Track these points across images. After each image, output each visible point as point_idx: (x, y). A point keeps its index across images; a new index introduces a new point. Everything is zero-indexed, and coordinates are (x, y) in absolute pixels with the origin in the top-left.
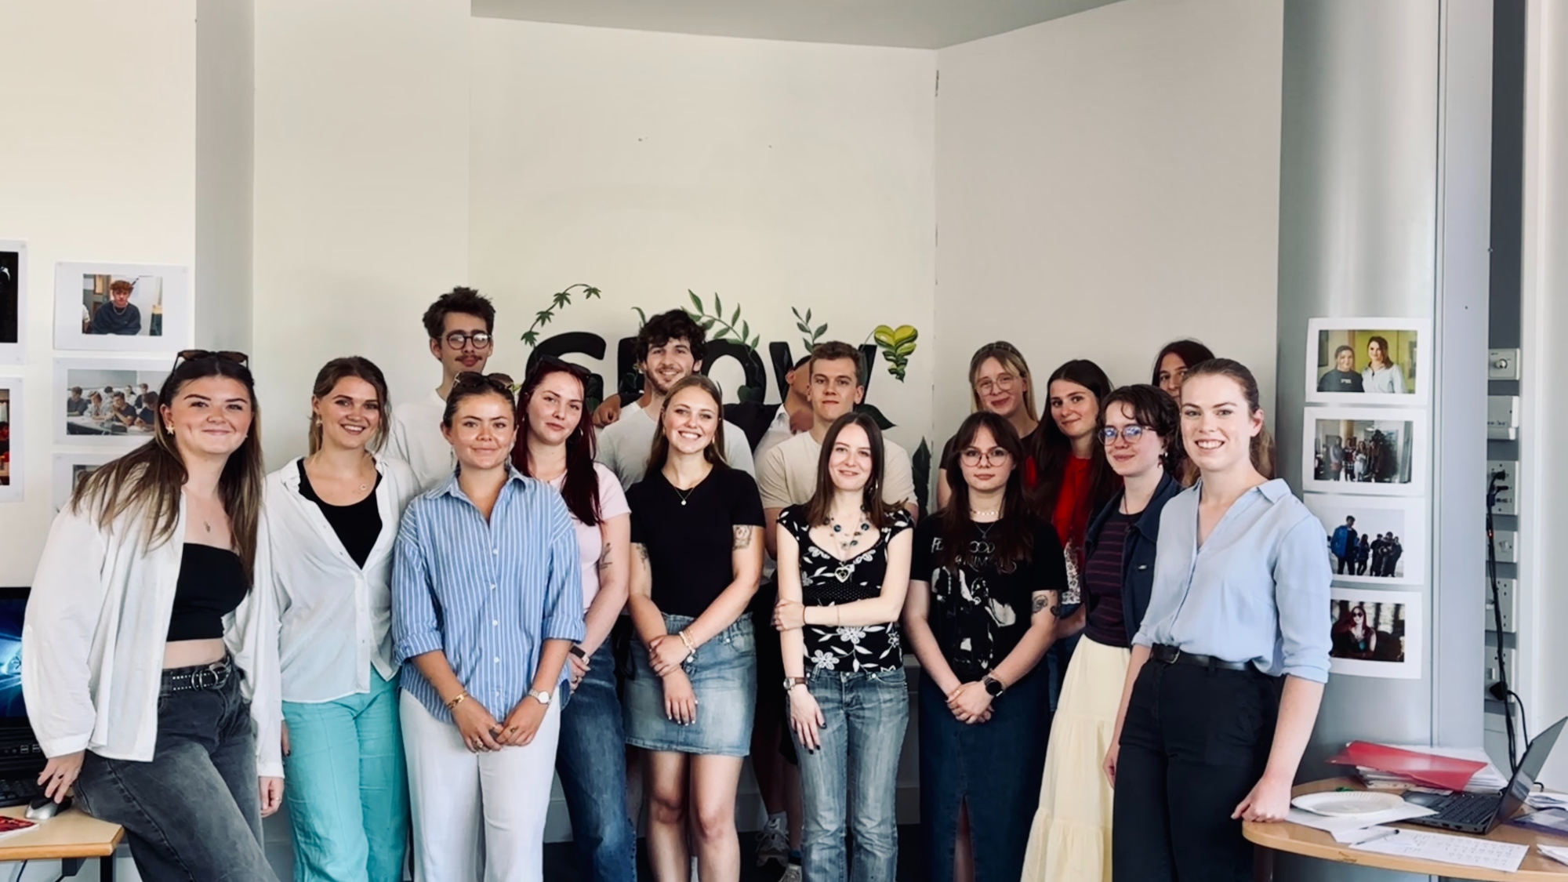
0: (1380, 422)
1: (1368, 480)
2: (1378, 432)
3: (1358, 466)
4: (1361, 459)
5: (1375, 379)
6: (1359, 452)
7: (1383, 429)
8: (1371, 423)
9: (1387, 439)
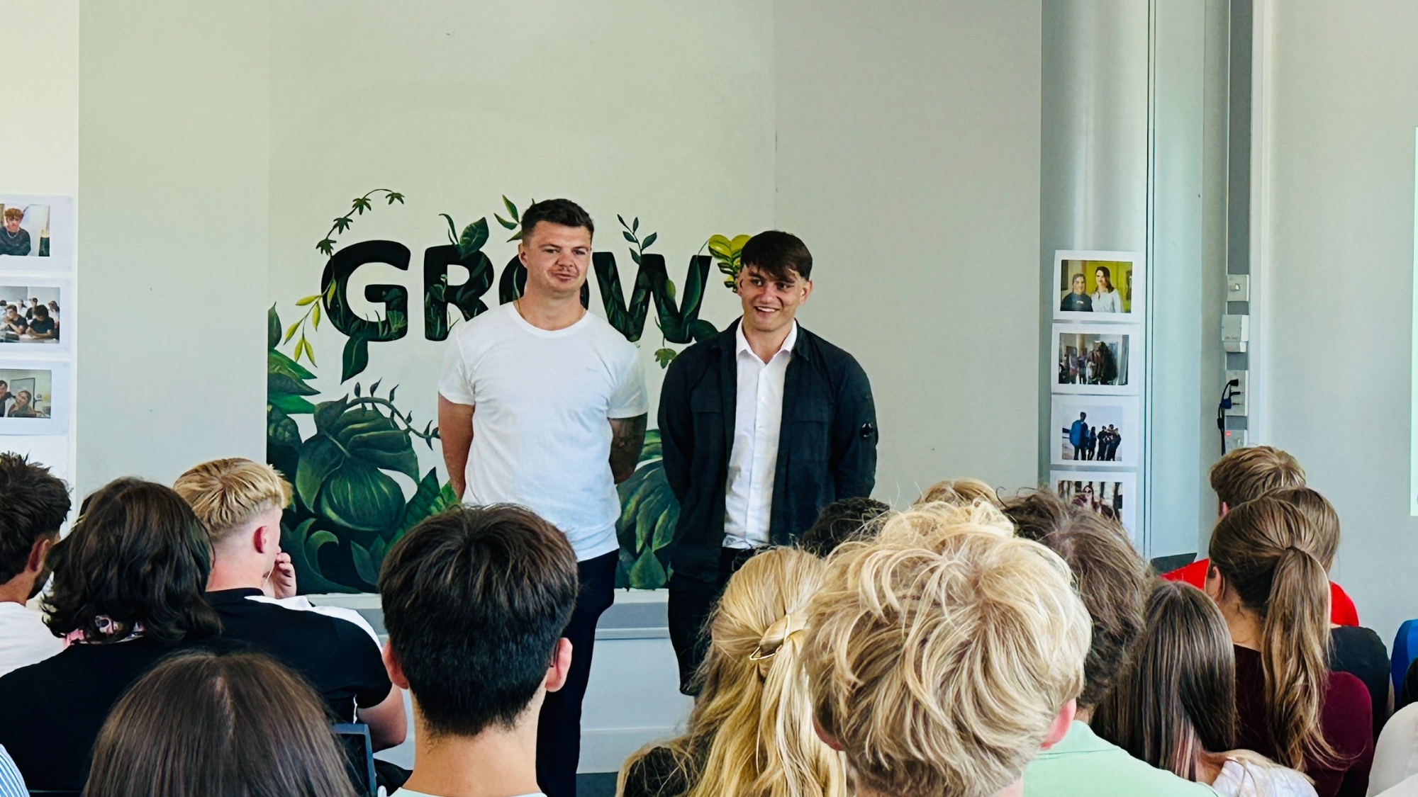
0: (1105, 336)
1: (1095, 383)
2: (1103, 344)
3: (1089, 372)
4: (1092, 367)
5: (1102, 300)
6: (1089, 361)
7: (1107, 343)
8: (1097, 337)
9: (1110, 349)
